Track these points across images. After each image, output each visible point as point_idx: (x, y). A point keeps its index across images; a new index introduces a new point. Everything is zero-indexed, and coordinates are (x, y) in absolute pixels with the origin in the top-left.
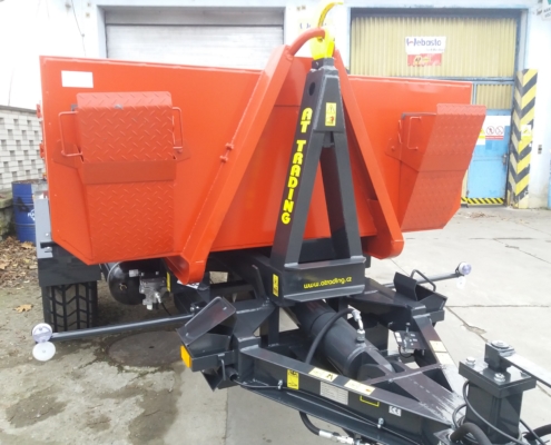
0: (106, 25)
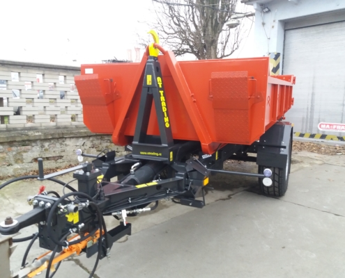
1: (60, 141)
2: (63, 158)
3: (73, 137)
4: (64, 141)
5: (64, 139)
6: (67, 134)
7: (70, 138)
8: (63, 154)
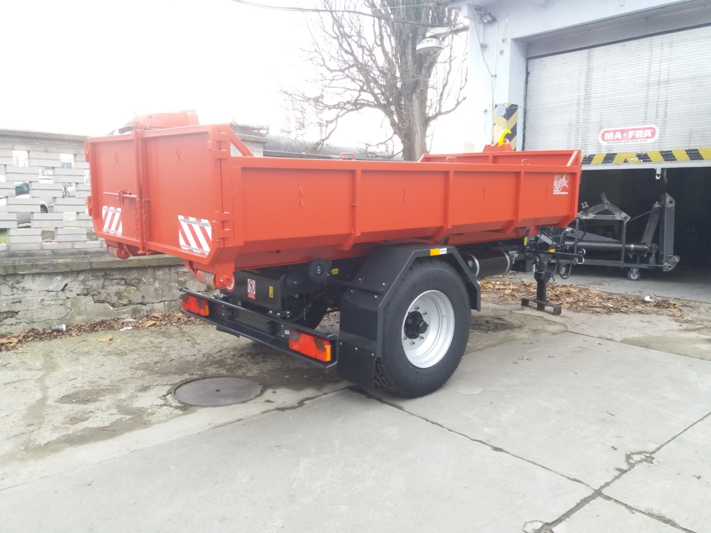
0: (528, 59)
1: (11, 282)
2: (18, 316)
3: (39, 274)
4: (18, 282)
5: (19, 278)
6: (25, 267)
7: (34, 275)
8: (17, 308)
